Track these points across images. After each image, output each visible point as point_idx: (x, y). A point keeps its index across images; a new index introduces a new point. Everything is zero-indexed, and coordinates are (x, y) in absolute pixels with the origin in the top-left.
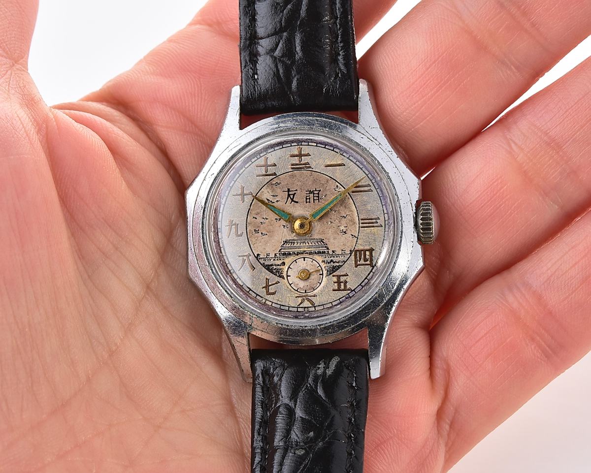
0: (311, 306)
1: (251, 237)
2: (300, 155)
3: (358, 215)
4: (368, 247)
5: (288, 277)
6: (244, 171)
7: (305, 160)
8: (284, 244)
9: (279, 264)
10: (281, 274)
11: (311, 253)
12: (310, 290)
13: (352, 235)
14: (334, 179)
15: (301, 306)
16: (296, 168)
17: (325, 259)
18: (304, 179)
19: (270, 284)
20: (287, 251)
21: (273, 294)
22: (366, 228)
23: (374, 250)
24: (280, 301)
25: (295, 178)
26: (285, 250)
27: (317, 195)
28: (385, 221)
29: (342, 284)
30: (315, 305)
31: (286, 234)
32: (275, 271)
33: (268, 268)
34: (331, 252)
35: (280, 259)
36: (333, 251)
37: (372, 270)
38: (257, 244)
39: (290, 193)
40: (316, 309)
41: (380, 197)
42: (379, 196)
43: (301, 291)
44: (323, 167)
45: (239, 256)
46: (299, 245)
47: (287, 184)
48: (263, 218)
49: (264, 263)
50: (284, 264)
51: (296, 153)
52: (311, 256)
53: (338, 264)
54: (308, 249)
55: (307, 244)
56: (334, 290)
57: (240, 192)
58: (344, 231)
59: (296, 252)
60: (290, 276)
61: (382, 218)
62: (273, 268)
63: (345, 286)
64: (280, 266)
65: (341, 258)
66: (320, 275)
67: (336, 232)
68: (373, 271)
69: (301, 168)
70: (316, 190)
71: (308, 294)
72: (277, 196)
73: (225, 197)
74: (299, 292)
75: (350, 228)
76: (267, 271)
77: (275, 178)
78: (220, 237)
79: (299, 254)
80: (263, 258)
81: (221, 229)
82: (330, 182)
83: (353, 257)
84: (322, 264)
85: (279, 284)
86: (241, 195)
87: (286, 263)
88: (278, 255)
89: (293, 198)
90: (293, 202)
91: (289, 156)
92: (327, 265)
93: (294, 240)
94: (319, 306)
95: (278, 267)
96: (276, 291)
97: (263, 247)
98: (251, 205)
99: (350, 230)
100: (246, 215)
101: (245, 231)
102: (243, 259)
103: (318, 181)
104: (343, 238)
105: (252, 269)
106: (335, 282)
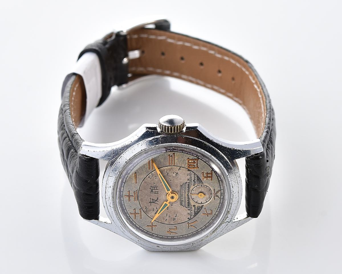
0: (220, 192)
1: (177, 222)
2: (129, 196)
3: (167, 166)
4: (187, 162)
5: (202, 203)
6: (138, 225)
7: (132, 193)
8: (183, 205)
9: (194, 208)
10: (200, 207)
11: (189, 192)
12: (210, 192)
13: (179, 170)
14: (144, 179)
15: (220, 197)
16: (137, 198)
17: (193, 184)
18: (144, 195)
19: (206, 213)
21: (212, 211)
22: (175, 162)
23: (188, 158)
24: (216, 207)
25: (143, 199)
26: (186, 205)
27: (154, 188)
28: (171, 152)
29: (208, 175)
30: (220, 190)
31: (176, 204)
32: (198, 210)
33: (196, 214)
35: (192, 207)
36: (188, 180)
37: (201, 159)
38: (182, 219)
39: (152, 202)
44: (137, 184)
45: (189, 228)
46: (183, 198)
47: (146, 203)
48: (166, 216)
49: (194, 216)
50: (194, 206)
51: (127, 198)
53: (196, 178)
54: (186, 193)
55: (183, 193)
56: (212, 180)
57: (150, 227)
58: (176, 174)
59: (188, 199)
61: (169, 153)
62: (196, 211)
63: (209, 174)
65: (193, 176)
66: (202, 186)
67: (176, 178)
69: (137, 196)
70: (151, 188)
71: (213, 193)
72: (153, 208)
73: (153, 234)
74: (211, 197)
75: (175, 171)
76: (198, 214)
77: (142, 209)
78: (177, 237)
79: (189, 197)
80: (190, 216)
81: (172, 237)
82: (146, 181)
83: (192, 170)
84: (195, 186)
85: (206, 209)
86: (152, 227)
87: (194, 204)
88: (189, 209)
89: (155, 200)
90: (158, 200)
91: (129, 202)
92: (196, 183)
93: (180, 200)
94: (220, 188)
95: (196, 208)
96: (210, 210)
97: (184, 216)
98: (158, 222)
99: (176, 171)
100: (164, 224)
101: (174, 225)
102: (190, 226)
103: (145, 187)
104: (181, 175)
105: (196, 222)
106: (207, 179)
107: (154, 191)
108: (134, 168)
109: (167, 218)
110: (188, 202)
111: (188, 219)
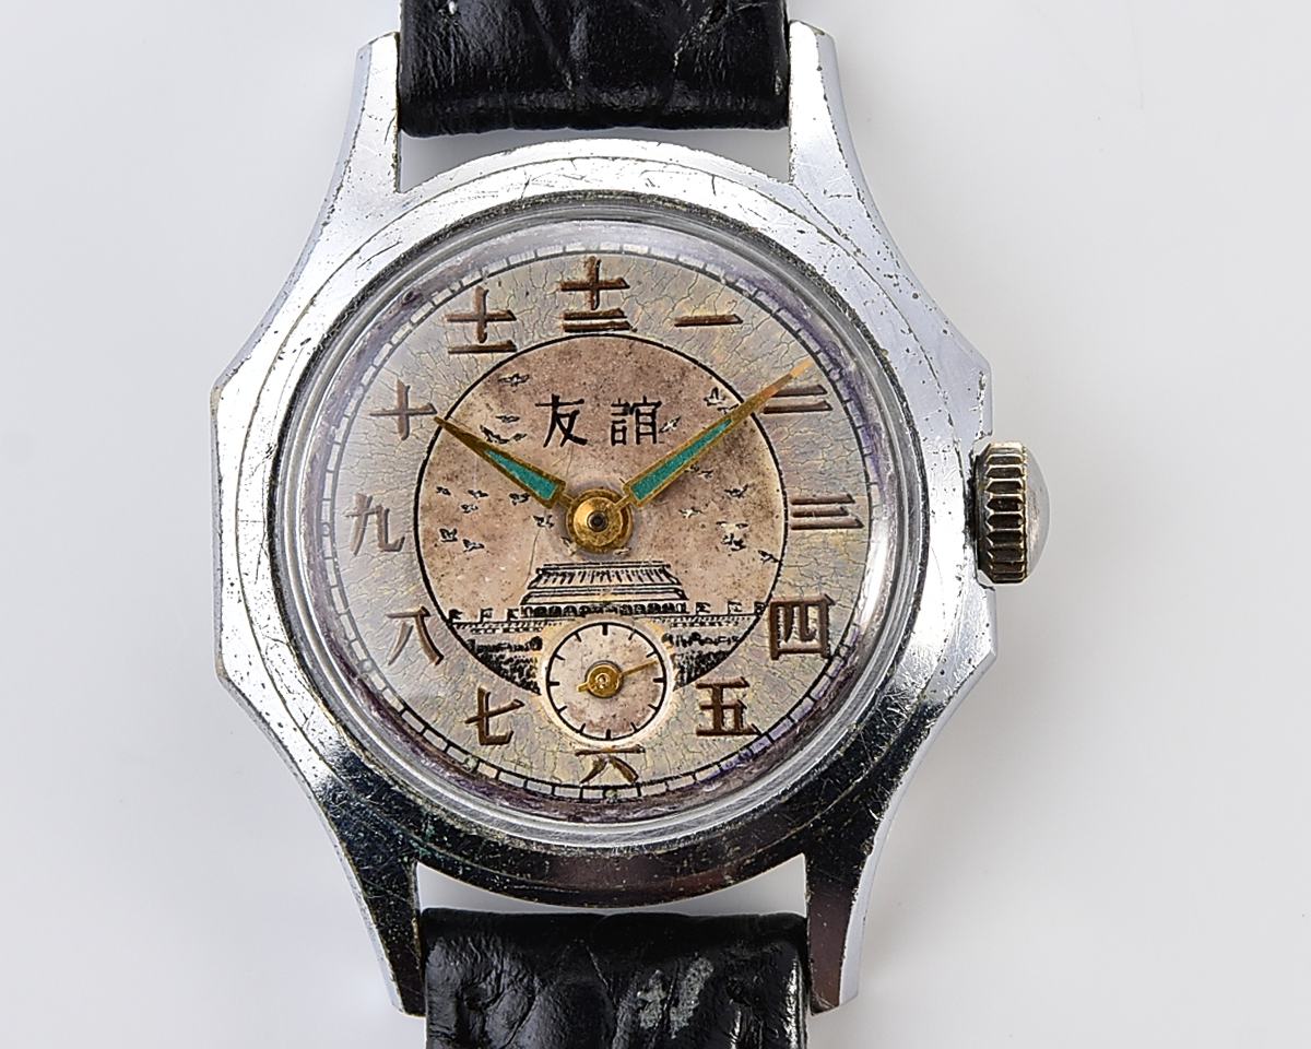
0: (625, 781)
1: (430, 553)
2: (593, 286)
3: (783, 487)
4: (812, 594)
5: (553, 688)
6: (407, 335)
7: (608, 300)
8: (538, 580)
9: (522, 643)
10: (529, 676)
11: (626, 611)
12: (623, 729)
13: (764, 554)
14: (704, 368)
15: (593, 782)
16: (579, 326)
17: (674, 632)
18: (605, 364)
19: (491, 709)
20: (547, 601)
21: (504, 740)
22: (808, 532)
23: (833, 603)
24: (525, 766)
25: (576, 360)
26: (541, 600)
27: (649, 419)
28: (871, 508)
29: (729, 715)
30: (640, 780)
31: (547, 545)
32: (507, 667)
33: (486, 655)
34: (692, 609)
35: (527, 630)
36: (698, 604)
37: (826, 668)
38: (453, 577)
39: (560, 410)
40: (644, 794)
41: (855, 429)
42: (853, 425)
43: (593, 735)
44: (669, 326)
45: (392, 617)
46: (587, 582)
47: (552, 380)
48: (471, 492)
49: (473, 641)
50: (537, 643)
51: (582, 276)
52: (626, 621)
53: (714, 649)
54: (619, 598)
55: (615, 581)
56: (700, 733)
57: (396, 403)
58: (736, 539)
59: (578, 606)
60: (557, 684)
61: (861, 499)
62: (502, 657)
63: (738, 719)
64: (527, 650)
65: (727, 629)
66: (656, 680)
67: (709, 542)
68: (831, 671)
69: (596, 328)
70: (645, 404)
71: (616, 743)
72: (518, 419)
73: (346, 420)
74: (586, 736)
75: (755, 531)
76: (482, 668)
77: (511, 359)
78: (329, 553)
79: (589, 611)
80: (471, 624)
81: (332, 526)
82: (693, 377)
83: (764, 626)
84: (663, 648)
85: (520, 709)
86: (399, 414)
87: (544, 643)
88: (518, 614)
89: (570, 429)
91: (556, 286)
92: (681, 649)
93: (571, 566)
94: (652, 783)
95: (520, 654)
96: (512, 733)
97: (471, 587)
98: (430, 448)
99: (758, 537)
100: (415, 482)
101: (412, 534)
102: (404, 625)
103: (653, 373)
104: (732, 561)
105: (432, 659)
106: (704, 708)
108: (770, 311)
109: (458, 497)
110: (563, 607)
111: (454, 613)
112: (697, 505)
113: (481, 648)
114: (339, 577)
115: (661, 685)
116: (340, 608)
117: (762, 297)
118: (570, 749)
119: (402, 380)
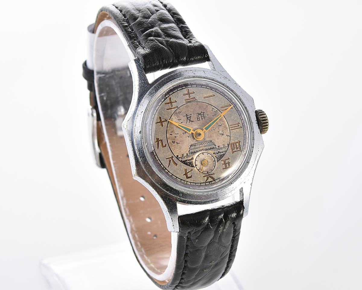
0: (213, 180)
1: (171, 146)
2: (189, 94)
3: (228, 123)
4: (236, 141)
5: (196, 166)
7: (192, 96)
8: (191, 147)
9: (190, 159)
10: (193, 165)
11: (206, 150)
12: (210, 171)
13: (227, 135)
14: (210, 105)
15: (207, 181)
16: (188, 101)
17: (215, 152)
18: (194, 107)
19: (187, 172)
20: (193, 151)
21: (191, 177)
22: (233, 130)
23: (240, 142)
24: (195, 181)
25: (188, 107)
26: (192, 151)
28: (243, 124)
29: (227, 164)
30: (215, 179)
31: (190, 140)
32: (188, 164)
33: (184, 162)
35: (190, 156)
36: (218, 146)
38: (176, 149)
39: (188, 117)
40: (216, 182)
41: (237, 111)
43: (205, 173)
44: (203, 98)
45: (167, 159)
46: (199, 146)
47: (185, 111)
48: (176, 134)
49: (182, 160)
50: (192, 158)
51: (186, 92)
52: (206, 152)
53: (222, 154)
54: (205, 148)
55: (203, 145)
56: (223, 169)
57: (159, 121)
58: (222, 134)
59: (198, 151)
61: (241, 123)
62: (187, 162)
63: (229, 165)
65: (224, 150)
67: (218, 135)
68: (242, 154)
69: (191, 101)
70: (202, 113)
72: (181, 119)
75: (225, 131)
76: (184, 165)
77: (177, 109)
79: (200, 151)
80: (181, 157)
81: (153, 144)
82: (209, 107)
83: (230, 148)
84: (214, 155)
85: (192, 171)
86: (160, 122)
87: (194, 158)
88: (188, 154)
89: (190, 119)
90: (190, 122)
91: (182, 95)
92: (217, 155)
93: (195, 144)
94: (217, 179)
95: (190, 161)
96: (192, 175)
97: (179, 151)
98: (167, 127)
99: (225, 133)
100: (166, 134)
101: (167, 143)
102: (169, 160)
103: (202, 107)
104: (222, 138)
105: (175, 165)
106: (223, 164)
107: (200, 116)
108: (219, 93)
110: (195, 151)
112: (214, 129)
113: (184, 161)
114: (156, 153)
115: (214, 162)
116: (157, 159)
117: (217, 91)
118: (202, 176)
119: (160, 116)
